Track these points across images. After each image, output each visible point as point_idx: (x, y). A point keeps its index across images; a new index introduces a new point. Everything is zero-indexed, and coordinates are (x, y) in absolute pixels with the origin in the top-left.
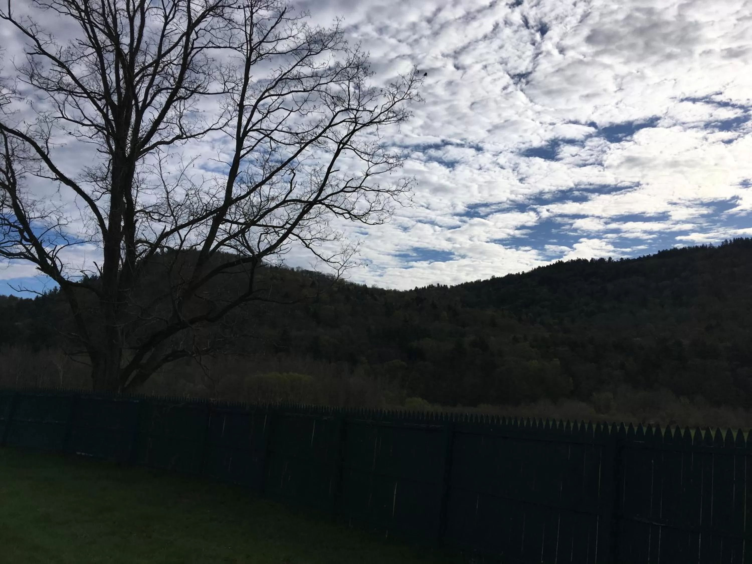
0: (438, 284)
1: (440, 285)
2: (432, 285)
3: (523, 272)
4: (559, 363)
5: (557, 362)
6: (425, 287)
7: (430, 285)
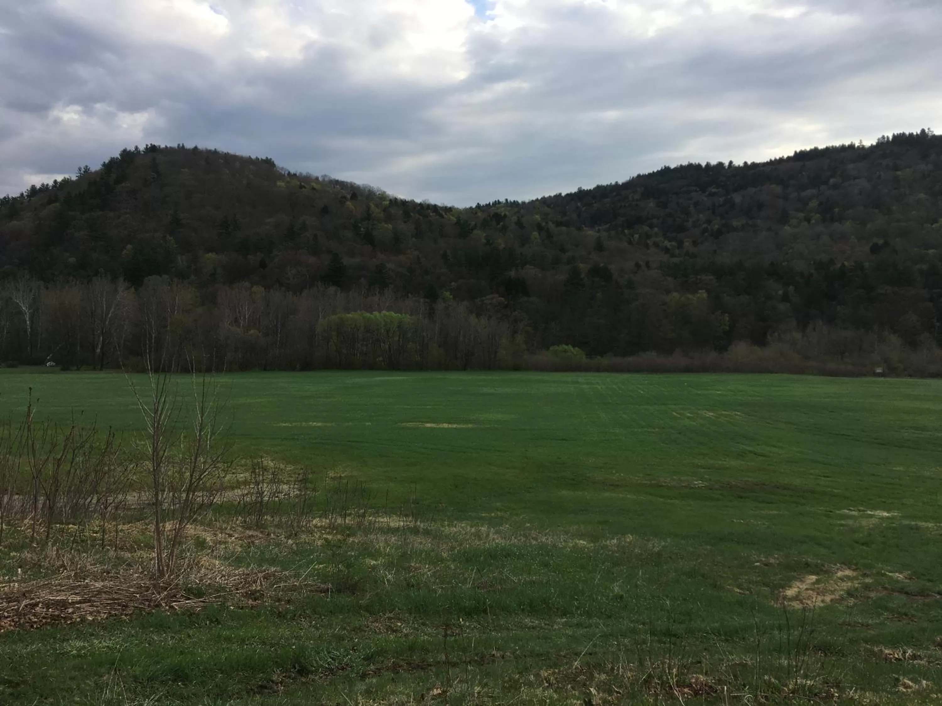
0: (507, 200)
1: (509, 201)
2: (498, 201)
3: (617, 182)
4: (705, 295)
5: (703, 294)
6: (490, 203)
7: (496, 201)
